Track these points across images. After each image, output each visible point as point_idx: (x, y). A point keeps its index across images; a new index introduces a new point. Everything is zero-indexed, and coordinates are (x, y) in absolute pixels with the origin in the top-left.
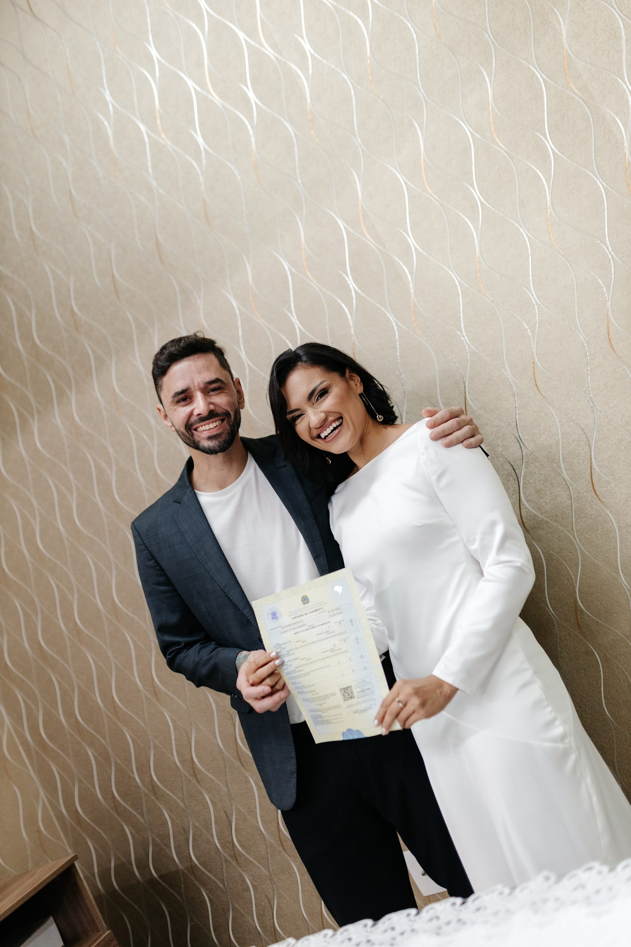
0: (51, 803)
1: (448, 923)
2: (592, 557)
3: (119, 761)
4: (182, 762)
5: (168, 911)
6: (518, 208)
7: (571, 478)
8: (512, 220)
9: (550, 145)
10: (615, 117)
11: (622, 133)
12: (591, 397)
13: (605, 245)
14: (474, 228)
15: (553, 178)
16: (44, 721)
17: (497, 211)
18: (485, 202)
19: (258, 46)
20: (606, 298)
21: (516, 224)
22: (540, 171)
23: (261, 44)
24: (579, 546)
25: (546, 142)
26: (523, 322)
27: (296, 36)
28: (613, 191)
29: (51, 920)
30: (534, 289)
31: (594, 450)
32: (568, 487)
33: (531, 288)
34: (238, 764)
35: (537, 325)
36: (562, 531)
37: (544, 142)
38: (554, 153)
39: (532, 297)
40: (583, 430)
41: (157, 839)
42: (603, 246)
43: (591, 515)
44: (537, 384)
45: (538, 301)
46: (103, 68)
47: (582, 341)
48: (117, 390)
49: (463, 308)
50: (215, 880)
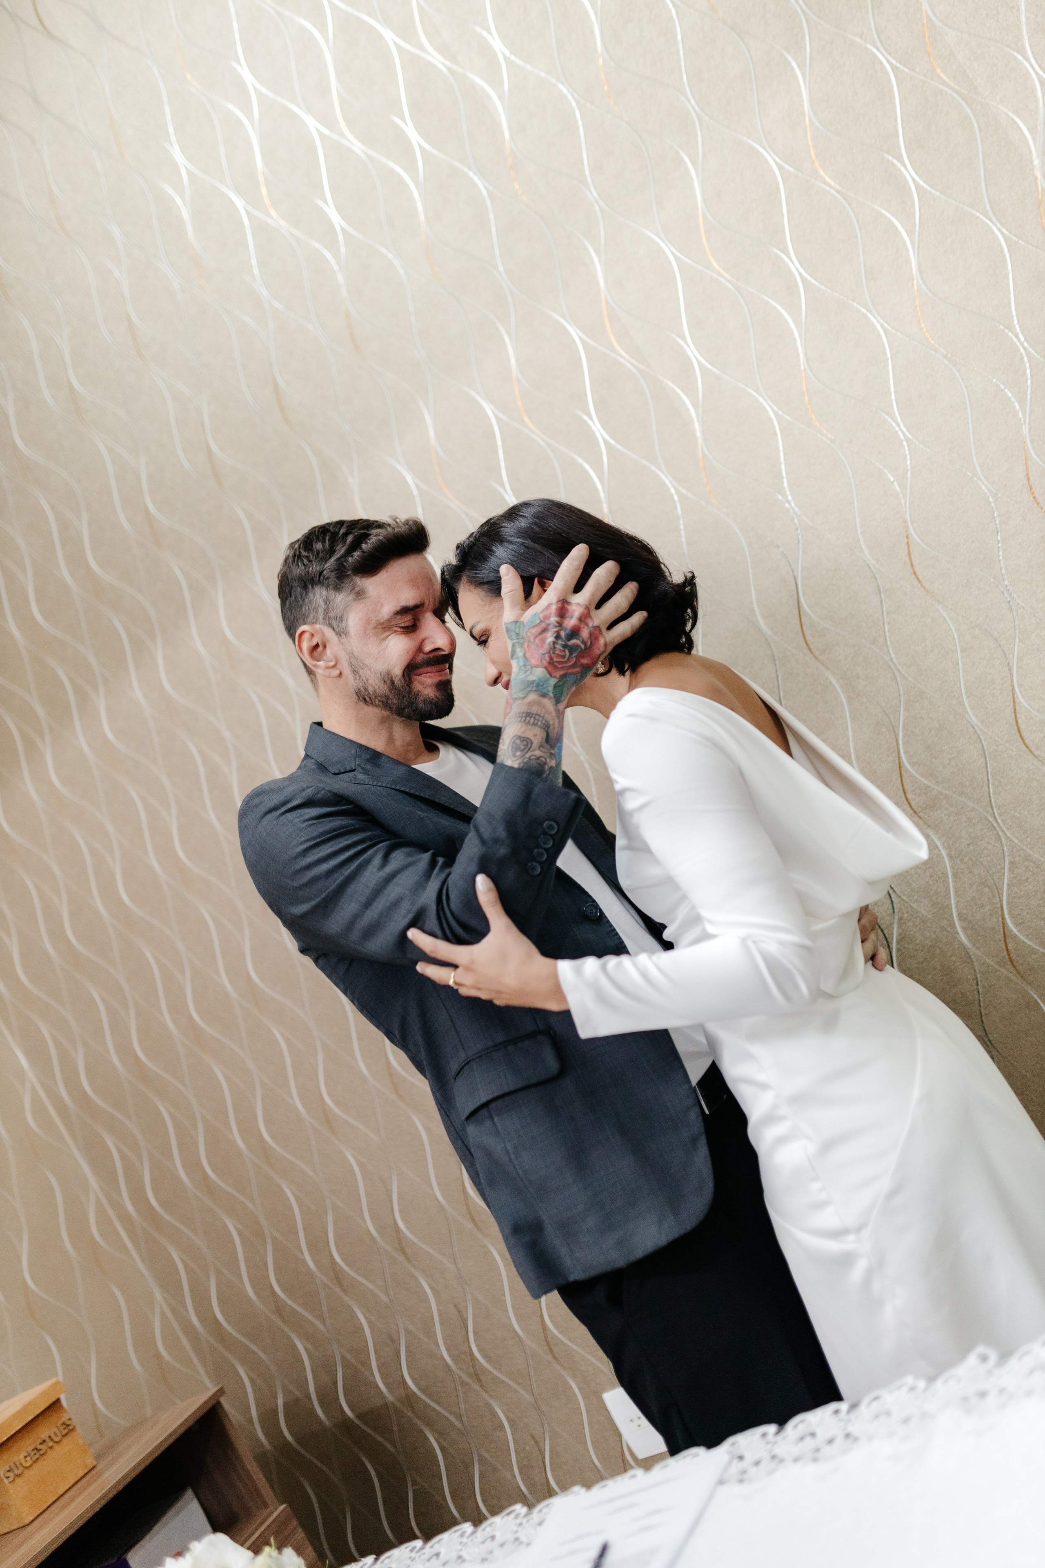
0: (173, 1310)
1: (830, 1441)
2: (1025, 848)
3: (278, 1235)
4: (380, 1229)
5: (376, 1470)
6: (864, 282)
7: (982, 722)
8: (855, 304)
9: (909, 174)
10: (1016, 118)
11: (1028, 143)
12: (1006, 586)
13: (1012, 333)
14: (794, 321)
15: (920, 227)
16: (153, 1181)
17: (829, 291)
18: (809, 278)
19: (416, 51)
20: (1020, 419)
21: (864, 311)
22: (897, 219)
23: (422, 48)
24: (1003, 831)
25: (903, 169)
26: (885, 470)
27: (478, 29)
28: (1020, 241)
29: (189, 1494)
30: (900, 414)
31: (1017, 672)
32: (979, 736)
33: (894, 413)
34: (470, 1226)
35: (909, 473)
36: (973, 810)
37: (900, 170)
38: (917, 186)
39: (897, 429)
40: (997, 641)
41: (348, 1356)
42: (1010, 334)
43: (1019, 780)
44: (916, 570)
45: (907, 434)
46: (167, 109)
47: (986, 494)
48: (229, 634)
49: (785, 455)
50: (447, 1414)
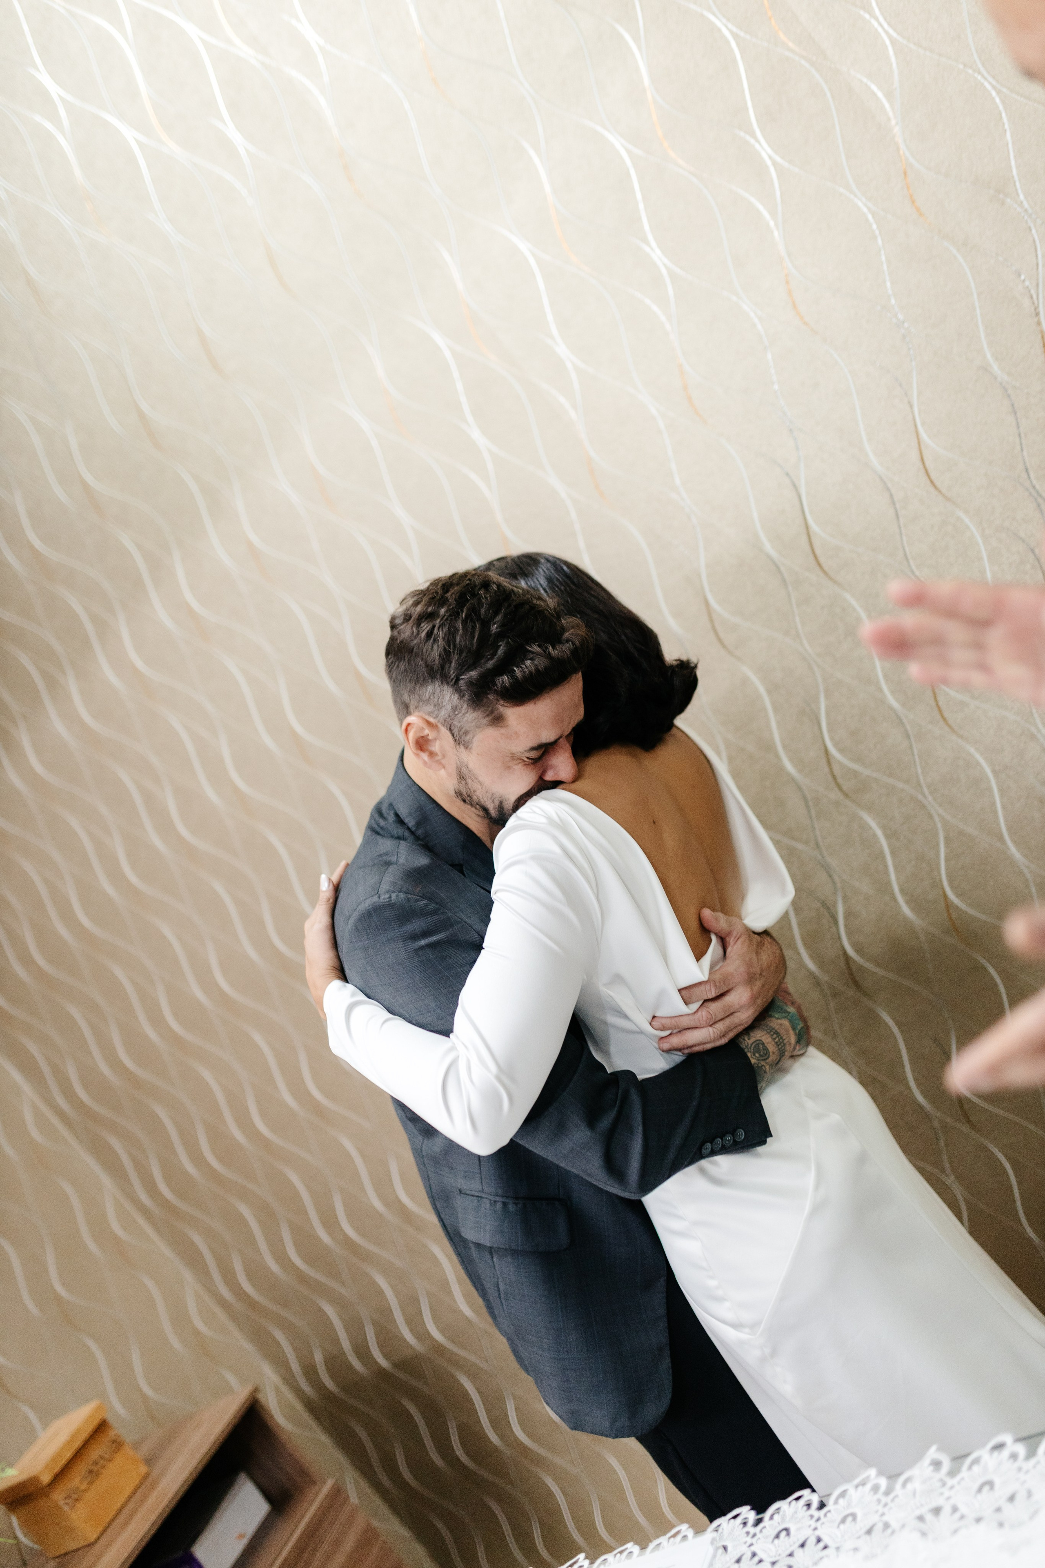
0: (205, 1284)
2: (958, 824)
3: (289, 1215)
4: (387, 1204)
5: (418, 1410)
6: (732, 269)
7: (903, 706)
8: (725, 293)
9: (765, 150)
10: (869, 83)
11: (885, 110)
13: (890, 312)
14: (664, 314)
15: (782, 208)
16: (164, 1174)
17: (696, 280)
18: (674, 267)
19: (224, 46)
21: (735, 298)
22: (756, 200)
23: (229, 41)
24: (934, 809)
25: (757, 145)
26: (777, 462)
27: (286, 17)
28: (888, 216)
30: (785, 404)
32: (901, 720)
33: (779, 403)
35: (802, 463)
36: (903, 790)
37: (754, 147)
38: (774, 163)
41: (374, 1315)
42: (888, 314)
43: (945, 759)
44: (820, 562)
47: (881, 480)
48: (139, 664)
49: (673, 453)
50: (476, 1359)
